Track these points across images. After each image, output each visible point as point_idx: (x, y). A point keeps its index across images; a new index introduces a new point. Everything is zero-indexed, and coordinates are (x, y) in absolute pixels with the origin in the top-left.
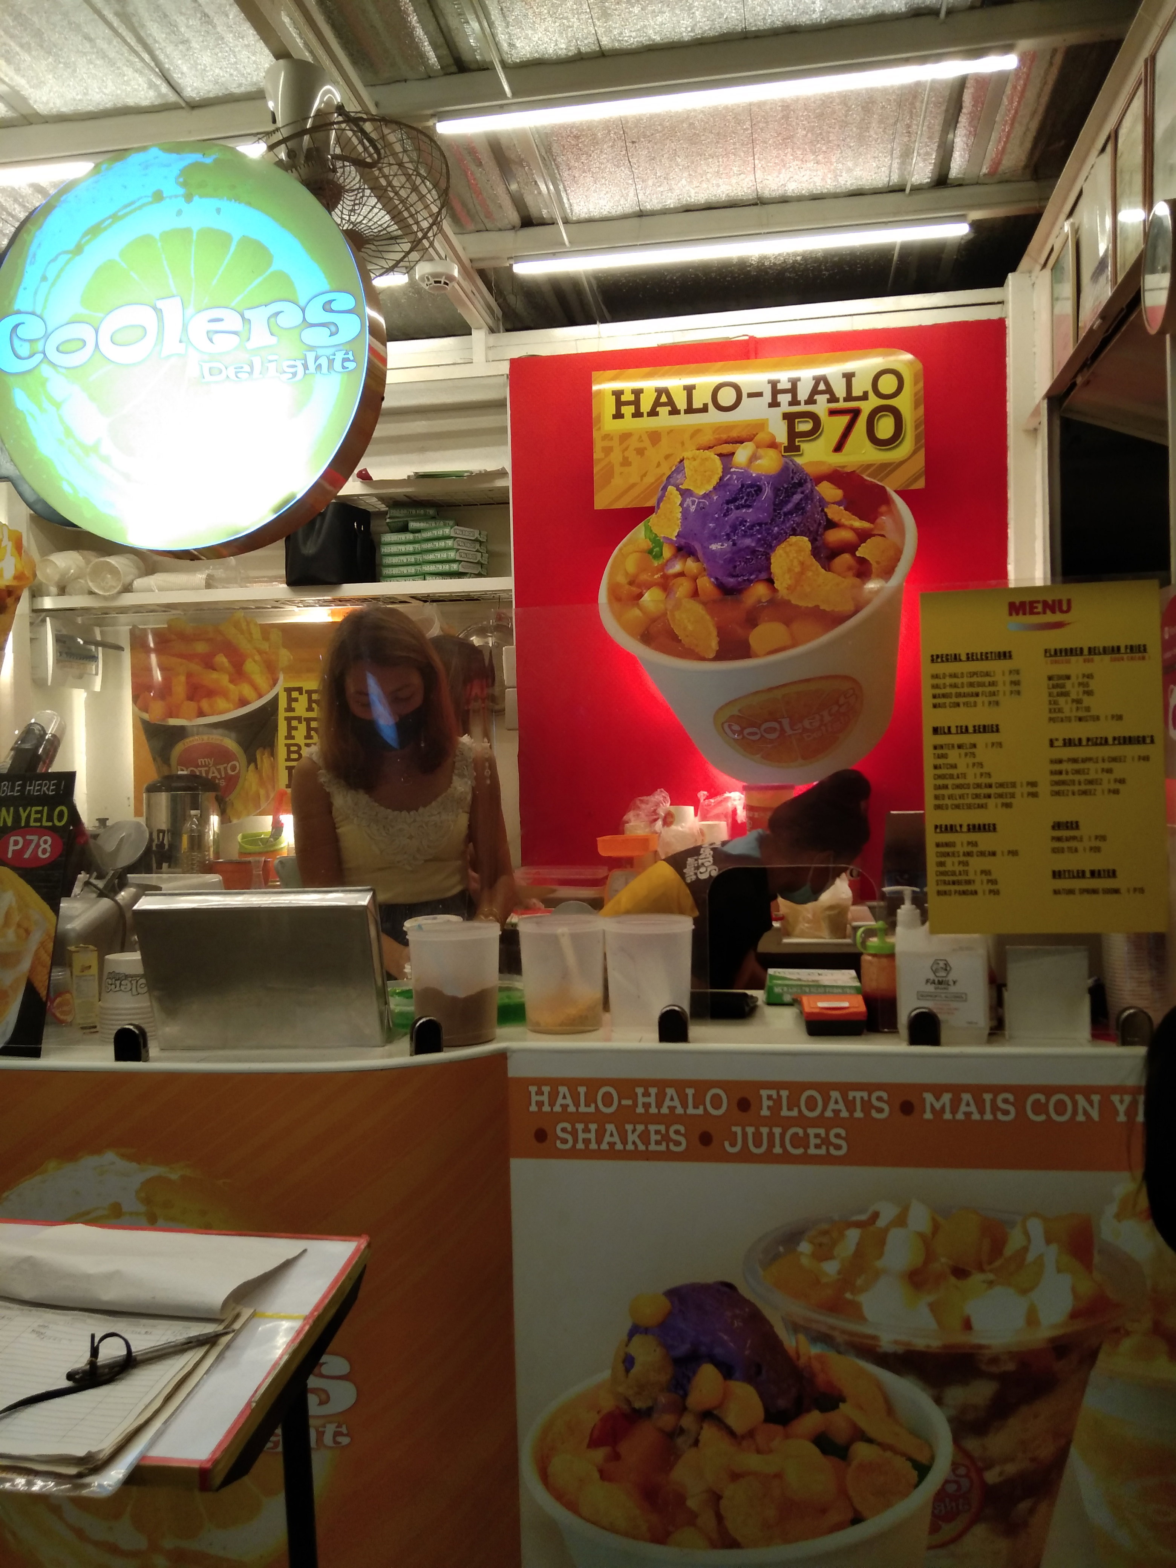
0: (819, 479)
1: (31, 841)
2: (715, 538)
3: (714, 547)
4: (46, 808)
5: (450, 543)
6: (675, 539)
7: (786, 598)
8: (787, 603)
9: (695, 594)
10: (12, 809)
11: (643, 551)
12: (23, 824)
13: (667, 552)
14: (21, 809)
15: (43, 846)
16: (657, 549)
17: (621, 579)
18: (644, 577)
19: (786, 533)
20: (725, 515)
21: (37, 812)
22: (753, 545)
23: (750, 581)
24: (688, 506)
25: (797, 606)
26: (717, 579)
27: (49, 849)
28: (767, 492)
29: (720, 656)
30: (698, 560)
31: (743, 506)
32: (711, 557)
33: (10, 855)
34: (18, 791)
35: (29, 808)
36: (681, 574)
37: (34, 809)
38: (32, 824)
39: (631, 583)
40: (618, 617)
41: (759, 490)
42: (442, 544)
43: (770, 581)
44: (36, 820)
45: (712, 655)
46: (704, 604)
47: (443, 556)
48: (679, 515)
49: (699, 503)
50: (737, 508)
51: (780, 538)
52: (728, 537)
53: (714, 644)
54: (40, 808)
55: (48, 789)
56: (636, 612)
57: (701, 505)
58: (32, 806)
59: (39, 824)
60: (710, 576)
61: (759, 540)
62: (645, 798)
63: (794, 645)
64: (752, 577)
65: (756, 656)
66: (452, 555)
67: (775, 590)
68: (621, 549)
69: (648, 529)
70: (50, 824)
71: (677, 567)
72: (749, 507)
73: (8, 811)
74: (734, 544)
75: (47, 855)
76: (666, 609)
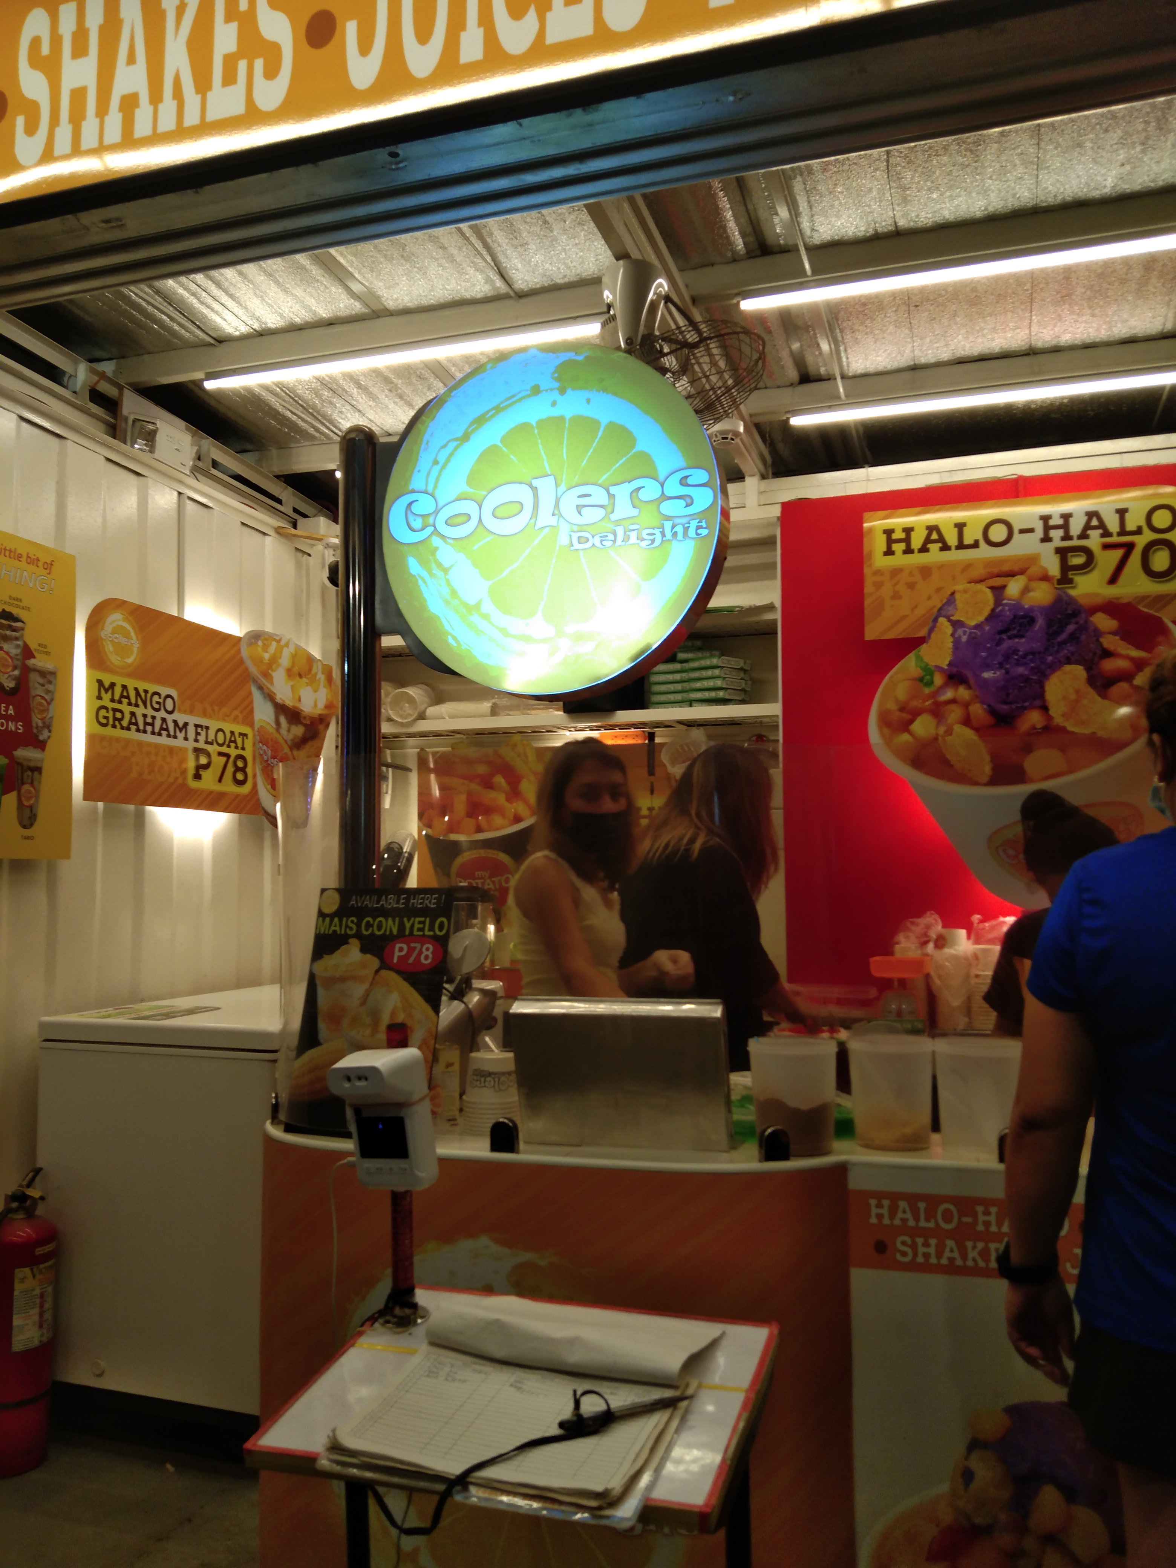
0: (1094, 610)
1: (415, 948)
2: (987, 667)
3: (987, 675)
4: (428, 920)
5: (717, 672)
6: (946, 667)
7: (1062, 724)
8: (1062, 730)
9: (967, 721)
10: (397, 919)
11: (914, 679)
12: (407, 933)
13: (938, 680)
14: (405, 920)
15: (425, 953)
16: (928, 677)
17: (892, 706)
18: (914, 704)
19: (1060, 662)
20: (998, 645)
21: (420, 923)
22: (1027, 673)
23: (1024, 708)
24: (960, 637)
25: (1073, 733)
26: (989, 706)
27: (431, 956)
28: (1040, 622)
29: (993, 781)
30: (969, 687)
31: (1016, 636)
32: (984, 684)
33: (395, 961)
34: (403, 904)
35: (412, 919)
36: (953, 701)
37: (418, 919)
38: (416, 933)
39: (902, 709)
40: (888, 742)
41: (1032, 620)
42: (709, 673)
43: (1045, 708)
44: (419, 930)
45: (986, 779)
46: (977, 730)
47: (710, 684)
48: (950, 645)
49: (971, 633)
50: (1010, 638)
51: (1055, 667)
52: (1001, 666)
53: (987, 769)
54: (422, 919)
55: (430, 902)
56: (905, 737)
57: (973, 635)
58: (416, 916)
59: (421, 933)
60: (982, 703)
61: (1032, 668)
62: (915, 920)
63: (1070, 771)
64: (1026, 704)
65: (1032, 781)
66: (719, 683)
67: (1050, 718)
68: (891, 677)
69: (919, 658)
70: (431, 933)
71: (949, 694)
72: (1021, 637)
73: (394, 921)
74: (1007, 672)
75: (429, 961)
76: (937, 735)
